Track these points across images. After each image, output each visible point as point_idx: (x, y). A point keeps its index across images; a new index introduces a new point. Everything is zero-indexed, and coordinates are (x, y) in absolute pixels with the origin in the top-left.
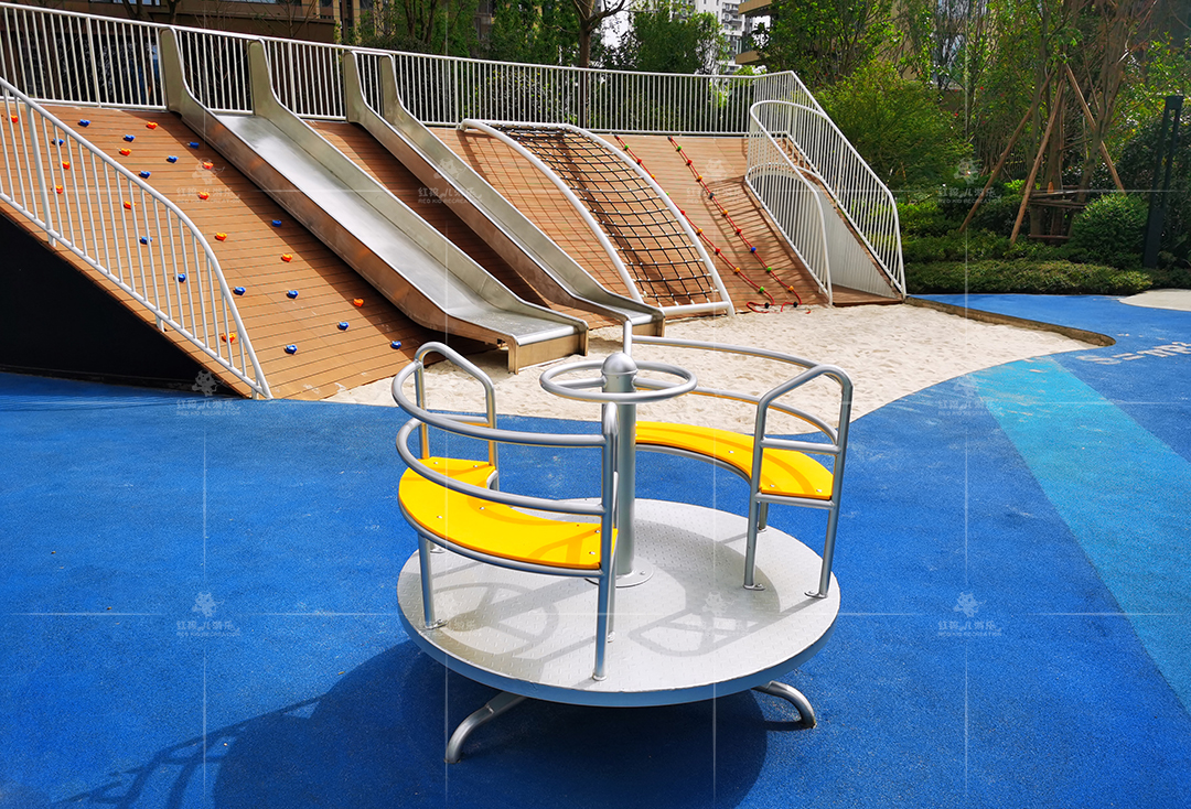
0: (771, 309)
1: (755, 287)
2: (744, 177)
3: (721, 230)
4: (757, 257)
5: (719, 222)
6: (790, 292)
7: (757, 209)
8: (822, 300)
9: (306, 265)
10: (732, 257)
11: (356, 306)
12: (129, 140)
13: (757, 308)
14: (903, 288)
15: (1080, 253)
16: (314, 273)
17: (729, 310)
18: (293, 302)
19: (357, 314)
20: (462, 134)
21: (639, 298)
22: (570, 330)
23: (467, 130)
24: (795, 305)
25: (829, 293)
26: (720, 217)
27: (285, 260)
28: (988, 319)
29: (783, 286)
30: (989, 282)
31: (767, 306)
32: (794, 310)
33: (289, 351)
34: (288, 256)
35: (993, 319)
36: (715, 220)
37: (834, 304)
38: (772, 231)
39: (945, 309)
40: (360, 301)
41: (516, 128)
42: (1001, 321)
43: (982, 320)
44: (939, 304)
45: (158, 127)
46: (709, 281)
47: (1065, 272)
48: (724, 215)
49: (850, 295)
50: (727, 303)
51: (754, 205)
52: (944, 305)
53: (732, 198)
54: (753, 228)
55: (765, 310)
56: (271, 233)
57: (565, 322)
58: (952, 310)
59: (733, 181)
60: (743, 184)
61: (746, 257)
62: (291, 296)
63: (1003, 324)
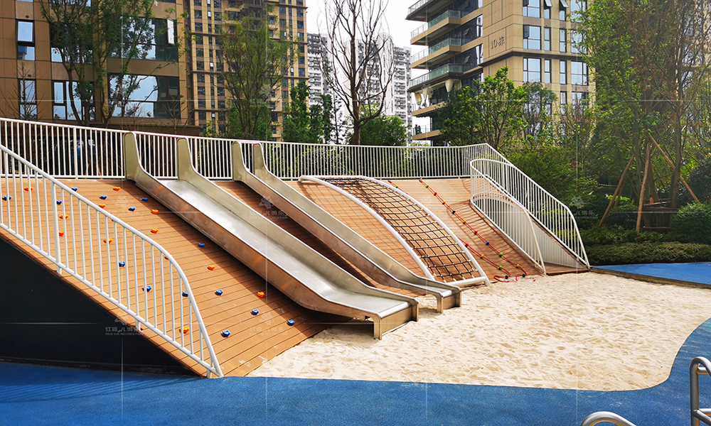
0: (510, 279)
1: (496, 266)
2: (470, 201)
3: (465, 232)
4: (492, 248)
5: (462, 228)
6: (517, 268)
7: (483, 219)
8: (538, 272)
9: (223, 271)
10: (475, 248)
11: (260, 297)
12: (103, 198)
13: (501, 279)
14: (587, 262)
15: (683, 237)
16: (229, 276)
17: (486, 282)
18: (220, 298)
19: (261, 302)
20: (300, 184)
21: (432, 278)
22: (405, 305)
23: (303, 182)
24: (524, 276)
25: (543, 267)
26: (462, 224)
27: (210, 269)
28: (656, 281)
29: (512, 264)
30: (638, 257)
31: (507, 278)
32: (524, 279)
33: (225, 336)
34: (212, 266)
35: (661, 281)
36: (460, 227)
37: (547, 274)
38: (495, 231)
39: (622, 275)
40: (262, 294)
41: (333, 179)
42: (666, 282)
43: (652, 282)
44: (617, 272)
45: (121, 190)
46: (471, 264)
47: (682, 249)
48: (464, 223)
49: (556, 269)
50: (484, 277)
51: (480, 216)
52: (621, 273)
53: (465, 212)
54: (484, 230)
55: (506, 280)
56: (198, 252)
57: (401, 299)
58: (628, 276)
59: (464, 203)
60: (470, 204)
61: (485, 248)
62: (218, 294)
63: (668, 284)
